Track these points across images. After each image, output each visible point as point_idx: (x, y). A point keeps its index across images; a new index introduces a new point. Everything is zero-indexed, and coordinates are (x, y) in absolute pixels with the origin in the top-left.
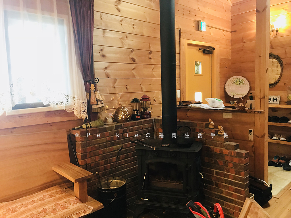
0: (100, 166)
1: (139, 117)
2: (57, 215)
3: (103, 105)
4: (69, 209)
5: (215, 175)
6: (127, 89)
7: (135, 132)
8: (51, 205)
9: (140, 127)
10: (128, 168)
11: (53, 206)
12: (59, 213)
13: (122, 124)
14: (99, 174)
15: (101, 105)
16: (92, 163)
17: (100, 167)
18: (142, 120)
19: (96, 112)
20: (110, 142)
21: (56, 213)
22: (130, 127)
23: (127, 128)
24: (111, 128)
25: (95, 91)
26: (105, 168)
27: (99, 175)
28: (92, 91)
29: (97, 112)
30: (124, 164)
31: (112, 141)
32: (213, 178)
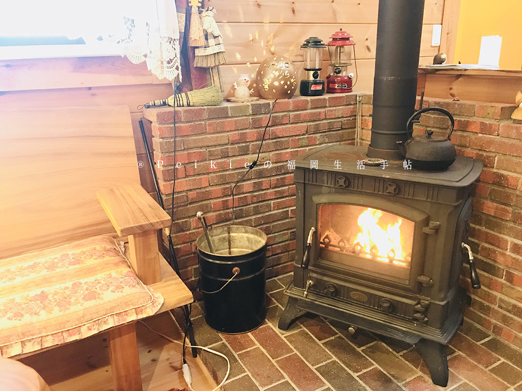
0: (211, 199)
1: (319, 88)
2: (67, 312)
3: (222, 48)
4: (101, 302)
5: (508, 253)
6: (293, 11)
7: (305, 124)
8: (63, 286)
9: (320, 112)
10: (283, 208)
11: (66, 288)
12: (73, 309)
13: (271, 102)
14: (204, 218)
15: (216, 49)
16: (191, 190)
17: (212, 201)
18: (327, 96)
19: (203, 66)
20: (236, 146)
21: (67, 309)
22: (293, 111)
23: (283, 114)
24: (240, 110)
25: (201, 9)
26: (225, 205)
27: (205, 221)
28: (194, 10)
29: (205, 65)
30: (272, 199)
31: (242, 143)
32: (500, 259)
